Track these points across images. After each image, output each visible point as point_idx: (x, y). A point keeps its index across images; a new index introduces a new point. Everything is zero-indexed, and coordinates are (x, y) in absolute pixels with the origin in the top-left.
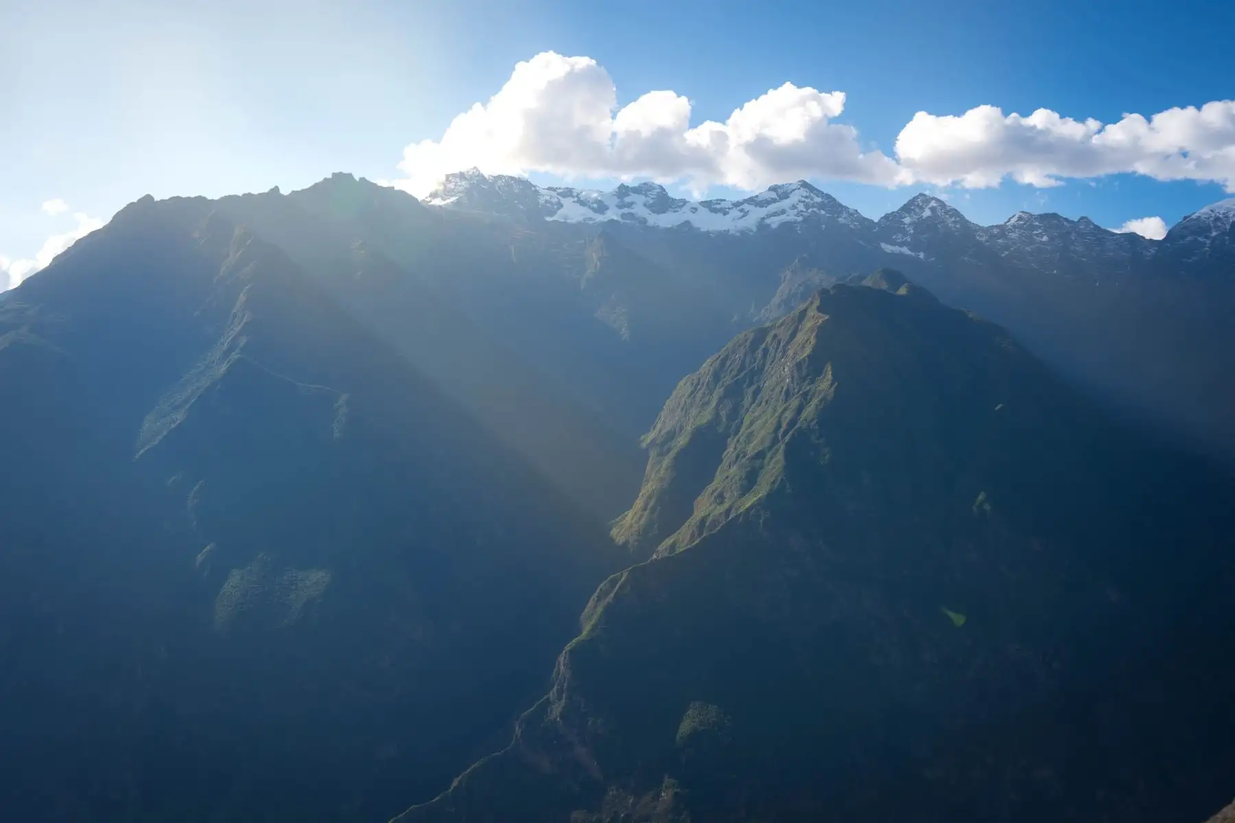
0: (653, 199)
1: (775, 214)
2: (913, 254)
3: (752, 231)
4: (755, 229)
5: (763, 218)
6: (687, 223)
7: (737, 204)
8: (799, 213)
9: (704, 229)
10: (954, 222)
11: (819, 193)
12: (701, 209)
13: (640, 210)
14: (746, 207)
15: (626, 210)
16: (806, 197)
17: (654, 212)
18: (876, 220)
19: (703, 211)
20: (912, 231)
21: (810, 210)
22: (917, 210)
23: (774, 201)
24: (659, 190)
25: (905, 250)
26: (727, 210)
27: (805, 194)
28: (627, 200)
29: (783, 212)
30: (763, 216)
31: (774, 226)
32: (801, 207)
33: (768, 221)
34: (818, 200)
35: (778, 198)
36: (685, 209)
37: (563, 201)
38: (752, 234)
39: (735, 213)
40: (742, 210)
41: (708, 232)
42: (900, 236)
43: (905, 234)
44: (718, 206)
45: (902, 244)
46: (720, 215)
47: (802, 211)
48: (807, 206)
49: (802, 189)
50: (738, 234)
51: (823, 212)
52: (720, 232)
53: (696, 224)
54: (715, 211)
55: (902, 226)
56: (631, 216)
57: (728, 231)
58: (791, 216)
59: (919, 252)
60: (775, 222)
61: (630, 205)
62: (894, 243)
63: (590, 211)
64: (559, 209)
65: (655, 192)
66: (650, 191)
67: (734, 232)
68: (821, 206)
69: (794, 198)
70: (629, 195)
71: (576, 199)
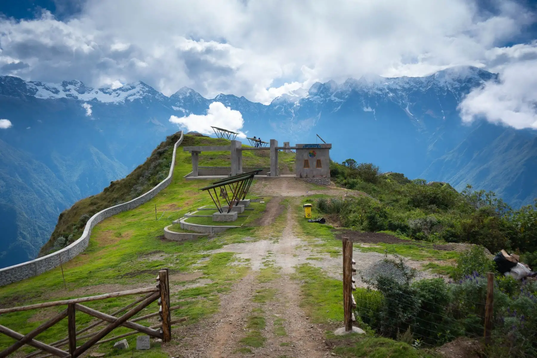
0: (79, 87)
1: (131, 95)
2: (184, 110)
3: (123, 103)
4: (124, 102)
5: (127, 97)
6: (95, 99)
7: (115, 90)
8: (141, 95)
9: (103, 102)
10: (198, 98)
11: (147, 86)
12: (99, 91)
13: (74, 93)
14: (118, 91)
15: (68, 93)
16: (143, 88)
17: (79, 93)
18: (169, 97)
19: (100, 93)
20: (183, 101)
21: (145, 94)
22: (184, 93)
23: (130, 89)
24: (80, 84)
25: (181, 109)
26: (111, 93)
27: (142, 87)
28: (67, 88)
29: (134, 94)
31: (132, 100)
32: (141, 92)
33: (129, 98)
34: (147, 89)
35: (131, 88)
36: (93, 91)
37: (38, 87)
39: (114, 94)
40: (117, 93)
41: (105, 103)
42: (178, 103)
43: (180, 102)
44: (107, 91)
45: (179, 107)
46: (108, 95)
47: (142, 94)
48: (144, 92)
49: (141, 85)
50: (117, 104)
51: (150, 95)
52: (110, 103)
53: (99, 99)
54: (106, 93)
55: (179, 99)
56: (70, 95)
57: (113, 102)
58: (137, 96)
59: (187, 110)
60: (132, 99)
61: (69, 90)
62: (176, 106)
63: (51, 93)
64: (36, 91)
65: (79, 84)
66: (76, 84)
67: (116, 103)
68: (149, 92)
69: (138, 89)
70: (67, 86)
71: (43, 87)
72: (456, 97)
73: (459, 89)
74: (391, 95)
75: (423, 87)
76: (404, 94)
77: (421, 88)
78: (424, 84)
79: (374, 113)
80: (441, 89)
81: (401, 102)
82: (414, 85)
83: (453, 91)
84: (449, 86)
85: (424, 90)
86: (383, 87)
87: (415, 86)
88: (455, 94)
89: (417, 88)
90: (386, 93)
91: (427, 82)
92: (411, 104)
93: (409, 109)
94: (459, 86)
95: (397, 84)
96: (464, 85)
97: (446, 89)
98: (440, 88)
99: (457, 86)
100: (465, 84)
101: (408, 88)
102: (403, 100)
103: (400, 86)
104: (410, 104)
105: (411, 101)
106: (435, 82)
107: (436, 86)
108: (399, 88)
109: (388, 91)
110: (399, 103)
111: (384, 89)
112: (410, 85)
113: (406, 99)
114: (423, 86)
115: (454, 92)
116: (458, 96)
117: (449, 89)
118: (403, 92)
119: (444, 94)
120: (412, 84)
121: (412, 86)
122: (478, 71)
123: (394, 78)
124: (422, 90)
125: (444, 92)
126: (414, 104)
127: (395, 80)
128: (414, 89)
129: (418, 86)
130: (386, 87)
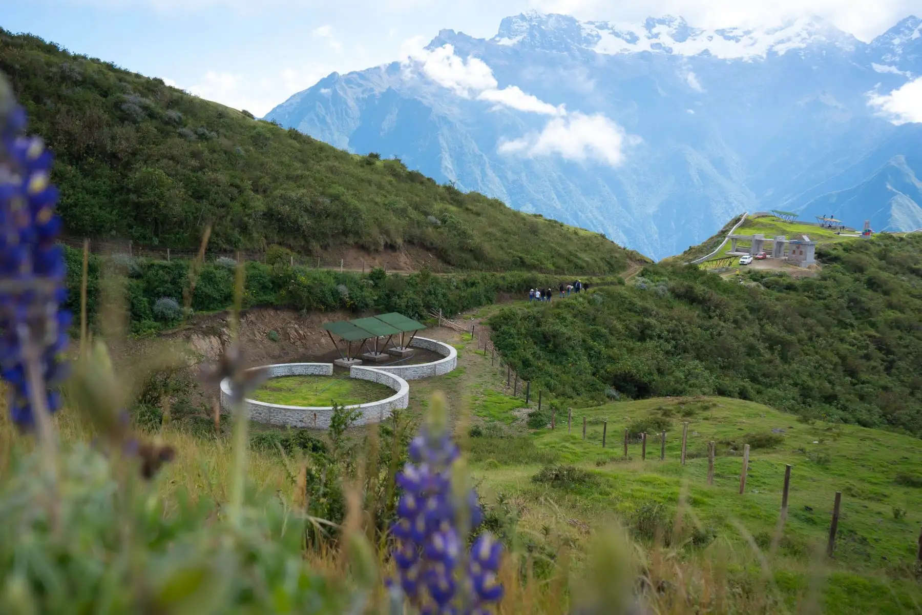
0: (675, 29)
1: (782, 42)
2: (900, 73)
3: (762, 58)
4: (765, 56)
5: (773, 46)
6: (706, 52)
7: (747, 32)
8: (803, 40)
9: (721, 57)
11: (820, 19)
12: (716, 36)
13: (666, 40)
14: (755, 34)
15: (655, 41)
16: (809, 24)
17: (676, 40)
18: (868, 42)
19: (718, 39)
20: (901, 52)
21: (813, 37)
22: (907, 32)
23: (781, 29)
24: (681, 21)
25: (894, 69)
26: (739, 38)
27: (807, 22)
28: (654, 31)
29: (789, 40)
30: (772, 44)
31: (781, 53)
32: (805, 35)
33: (775, 49)
34: (819, 26)
35: (783, 26)
36: (703, 36)
37: (601, 32)
38: (762, 60)
39: (745, 40)
40: (751, 38)
41: (725, 60)
42: (889, 56)
43: (894, 54)
44: (731, 35)
45: (890, 64)
46: (732, 42)
47: (805, 38)
48: (810, 34)
50: (750, 61)
51: (824, 38)
52: (735, 59)
53: (713, 52)
54: (729, 38)
55: (891, 47)
56: (658, 46)
57: (742, 58)
58: (796, 43)
59: (906, 71)
60: (781, 50)
61: (656, 36)
62: (882, 62)
63: (624, 42)
64: (598, 40)
65: (676, 23)
66: (672, 22)
67: (747, 59)
68: (822, 32)
69: (798, 26)
70: (654, 26)
71: (611, 31)
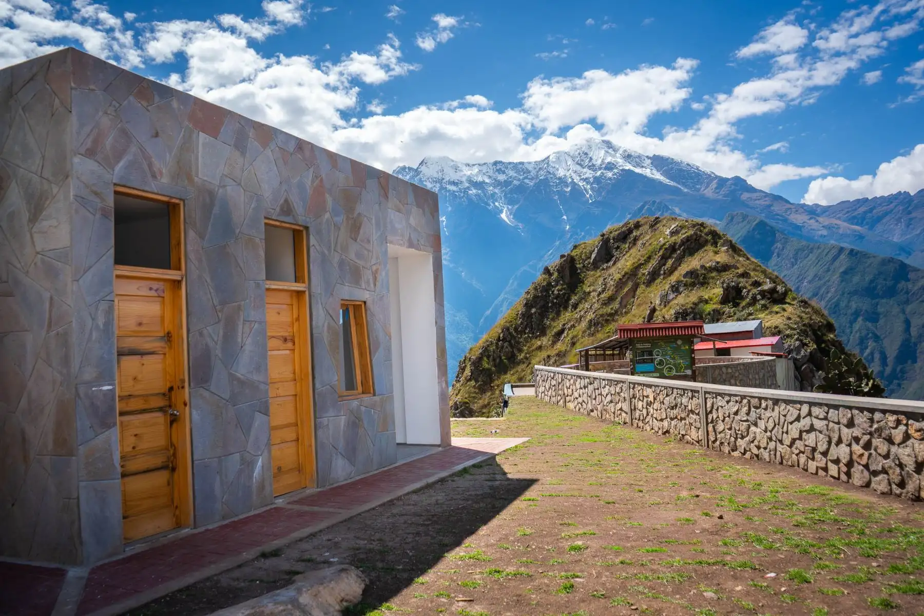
72: (588, 193)
73: (591, 180)
74: (473, 191)
75: (529, 179)
76: (496, 191)
77: (526, 181)
78: (532, 174)
79: (444, 223)
80: (562, 181)
81: (492, 205)
82: (515, 175)
83: (581, 184)
84: (574, 176)
85: (532, 184)
86: (460, 179)
87: (516, 177)
88: (585, 189)
89: (519, 180)
90: (465, 189)
91: (537, 169)
92: (510, 207)
93: (507, 217)
94: (591, 176)
95: (484, 174)
96: (599, 173)
97: (570, 180)
98: (560, 178)
99: (586, 176)
100: (602, 173)
101: (505, 181)
102: (497, 201)
103: (490, 177)
104: (508, 208)
105: (510, 202)
106: (551, 170)
107: (552, 176)
108: (487, 181)
109: (468, 185)
110: (489, 205)
111: (461, 182)
112: (507, 175)
113: (501, 199)
114: (529, 177)
115: (583, 186)
116: (590, 192)
117: (575, 180)
118: (494, 187)
119: (566, 189)
120: (512, 173)
121: (511, 177)
122: (621, 151)
123: (479, 165)
124: (528, 184)
125: (567, 187)
126: (516, 207)
127: (481, 168)
128: (516, 182)
129: (521, 177)
130: (464, 179)
